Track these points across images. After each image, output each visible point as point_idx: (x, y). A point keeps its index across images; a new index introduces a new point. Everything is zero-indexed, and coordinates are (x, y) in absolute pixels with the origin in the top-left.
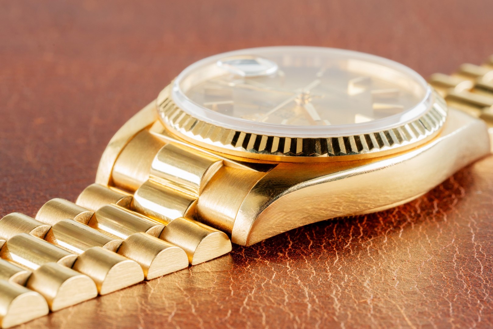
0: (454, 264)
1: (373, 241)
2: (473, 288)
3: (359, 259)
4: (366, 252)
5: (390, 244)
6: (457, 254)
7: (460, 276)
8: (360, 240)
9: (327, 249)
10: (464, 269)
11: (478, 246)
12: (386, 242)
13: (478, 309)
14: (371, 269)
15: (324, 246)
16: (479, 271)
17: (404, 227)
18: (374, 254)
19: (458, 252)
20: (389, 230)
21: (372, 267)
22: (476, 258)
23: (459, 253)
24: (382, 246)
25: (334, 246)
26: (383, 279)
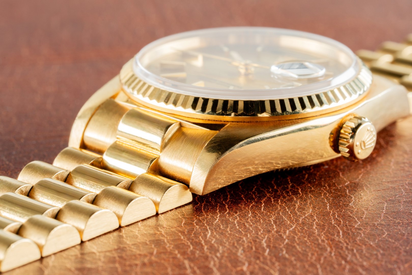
0: (315, 230)
1: (239, 216)
2: (336, 250)
3: (229, 232)
4: (234, 225)
5: (255, 217)
6: (316, 222)
7: (323, 241)
8: (227, 215)
9: (199, 225)
10: (325, 235)
11: (334, 214)
12: (251, 215)
13: (344, 269)
14: (242, 240)
15: (196, 223)
16: (338, 235)
17: (264, 202)
18: (242, 226)
19: (316, 220)
20: (252, 205)
21: (242, 238)
22: (334, 224)
23: (318, 221)
24: (248, 219)
25: (205, 222)
26: (254, 248)
